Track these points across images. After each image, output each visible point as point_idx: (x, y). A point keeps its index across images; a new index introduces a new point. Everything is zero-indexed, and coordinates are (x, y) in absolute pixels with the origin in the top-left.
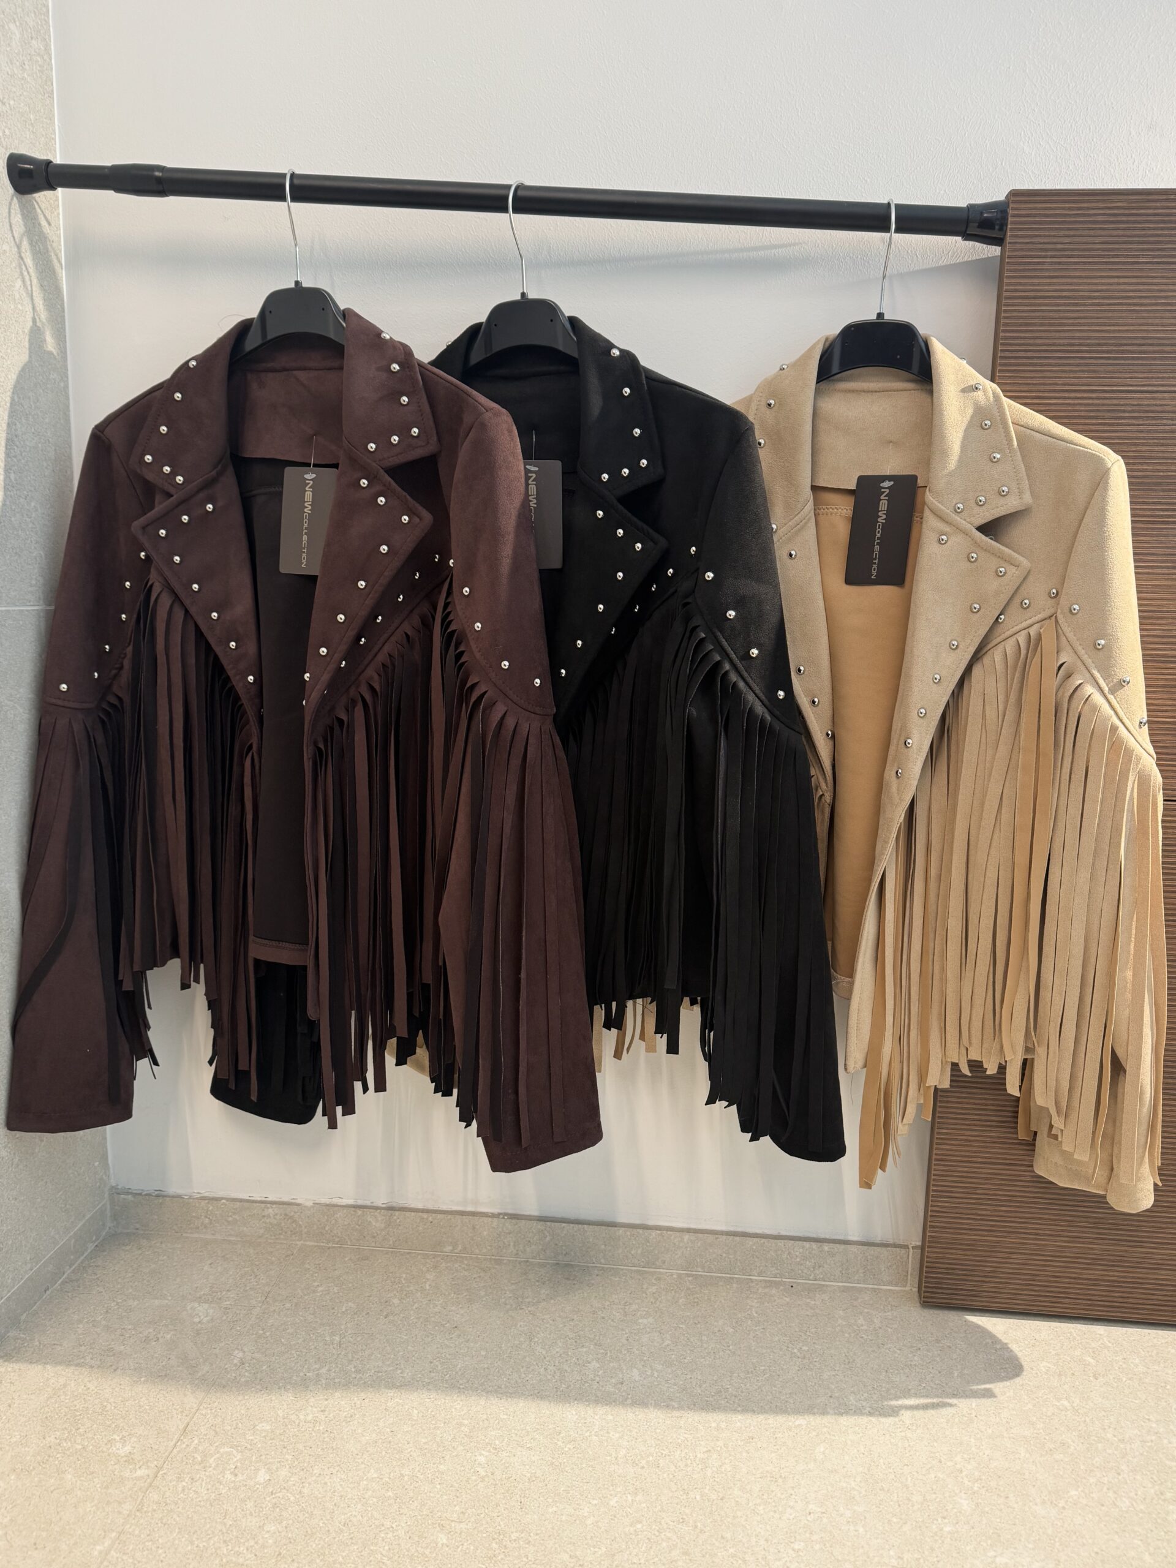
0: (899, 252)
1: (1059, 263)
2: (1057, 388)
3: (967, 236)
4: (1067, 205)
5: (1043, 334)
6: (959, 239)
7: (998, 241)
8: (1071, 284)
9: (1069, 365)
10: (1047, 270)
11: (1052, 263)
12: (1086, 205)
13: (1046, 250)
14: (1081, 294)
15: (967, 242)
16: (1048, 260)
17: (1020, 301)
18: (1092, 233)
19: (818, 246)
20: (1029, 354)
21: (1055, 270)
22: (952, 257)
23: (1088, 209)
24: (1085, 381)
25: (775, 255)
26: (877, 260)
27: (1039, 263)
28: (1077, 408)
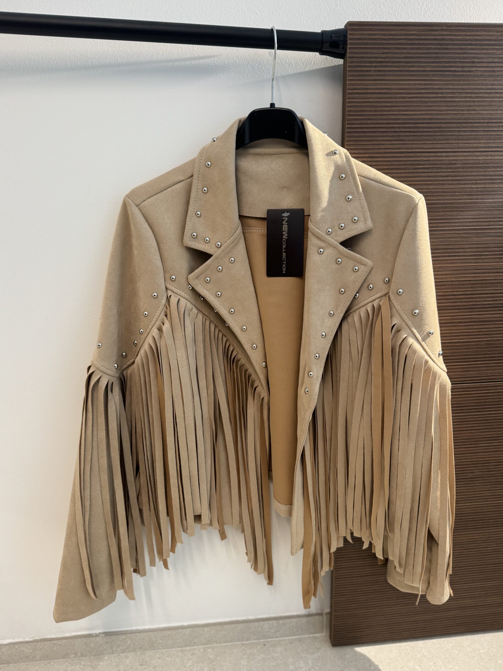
0: (281, 61)
1: (380, 71)
2: (381, 151)
3: (323, 52)
4: (383, 32)
5: (372, 117)
6: (317, 54)
7: (341, 56)
8: (387, 84)
9: (388, 136)
10: (373, 75)
11: (375, 71)
12: (394, 32)
13: (371, 62)
14: (393, 91)
15: (322, 56)
16: (373, 69)
17: (357, 95)
18: (398, 51)
19: (230, 58)
20: (364, 130)
21: (377, 75)
22: (313, 65)
23: (395, 35)
24: (397, 146)
25: (202, 63)
26: (267, 67)
27: (367, 71)
28: (394, 163)
